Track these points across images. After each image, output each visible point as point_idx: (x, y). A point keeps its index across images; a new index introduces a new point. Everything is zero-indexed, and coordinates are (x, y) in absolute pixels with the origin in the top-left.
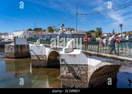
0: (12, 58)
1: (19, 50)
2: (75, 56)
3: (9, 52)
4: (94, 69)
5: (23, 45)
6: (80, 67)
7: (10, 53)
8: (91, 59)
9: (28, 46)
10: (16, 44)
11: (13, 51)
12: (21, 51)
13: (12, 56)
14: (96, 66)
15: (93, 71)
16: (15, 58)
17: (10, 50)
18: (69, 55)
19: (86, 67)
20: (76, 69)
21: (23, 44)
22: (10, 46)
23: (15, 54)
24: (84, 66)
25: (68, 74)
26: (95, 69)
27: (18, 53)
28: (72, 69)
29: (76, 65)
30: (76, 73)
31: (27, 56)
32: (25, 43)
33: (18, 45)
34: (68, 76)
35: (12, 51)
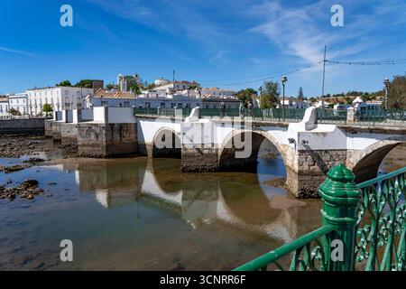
0: (100, 157)
1: (117, 137)
2: (324, 134)
3: (91, 142)
4: (361, 155)
5: (125, 124)
6: (334, 153)
7: (93, 145)
8: (355, 139)
9: (137, 126)
10: (110, 121)
11: (103, 139)
12: (121, 140)
13: (100, 153)
14: (366, 150)
15: (359, 159)
16: (107, 157)
17: (93, 137)
18: (314, 133)
19: (343, 153)
20: (326, 158)
21: (125, 122)
22: (93, 127)
23: (107, 146)
24: (340, 153)
25: (312, 168)
26: (364, 155)
27: (113, 145)
28: (319, 158)
29: (326, 151)
30: (325, 165)
31: (133, 153)
32: (129, 119)
33: (113, 125)
34: (312, 172)
35: (100, 139)
